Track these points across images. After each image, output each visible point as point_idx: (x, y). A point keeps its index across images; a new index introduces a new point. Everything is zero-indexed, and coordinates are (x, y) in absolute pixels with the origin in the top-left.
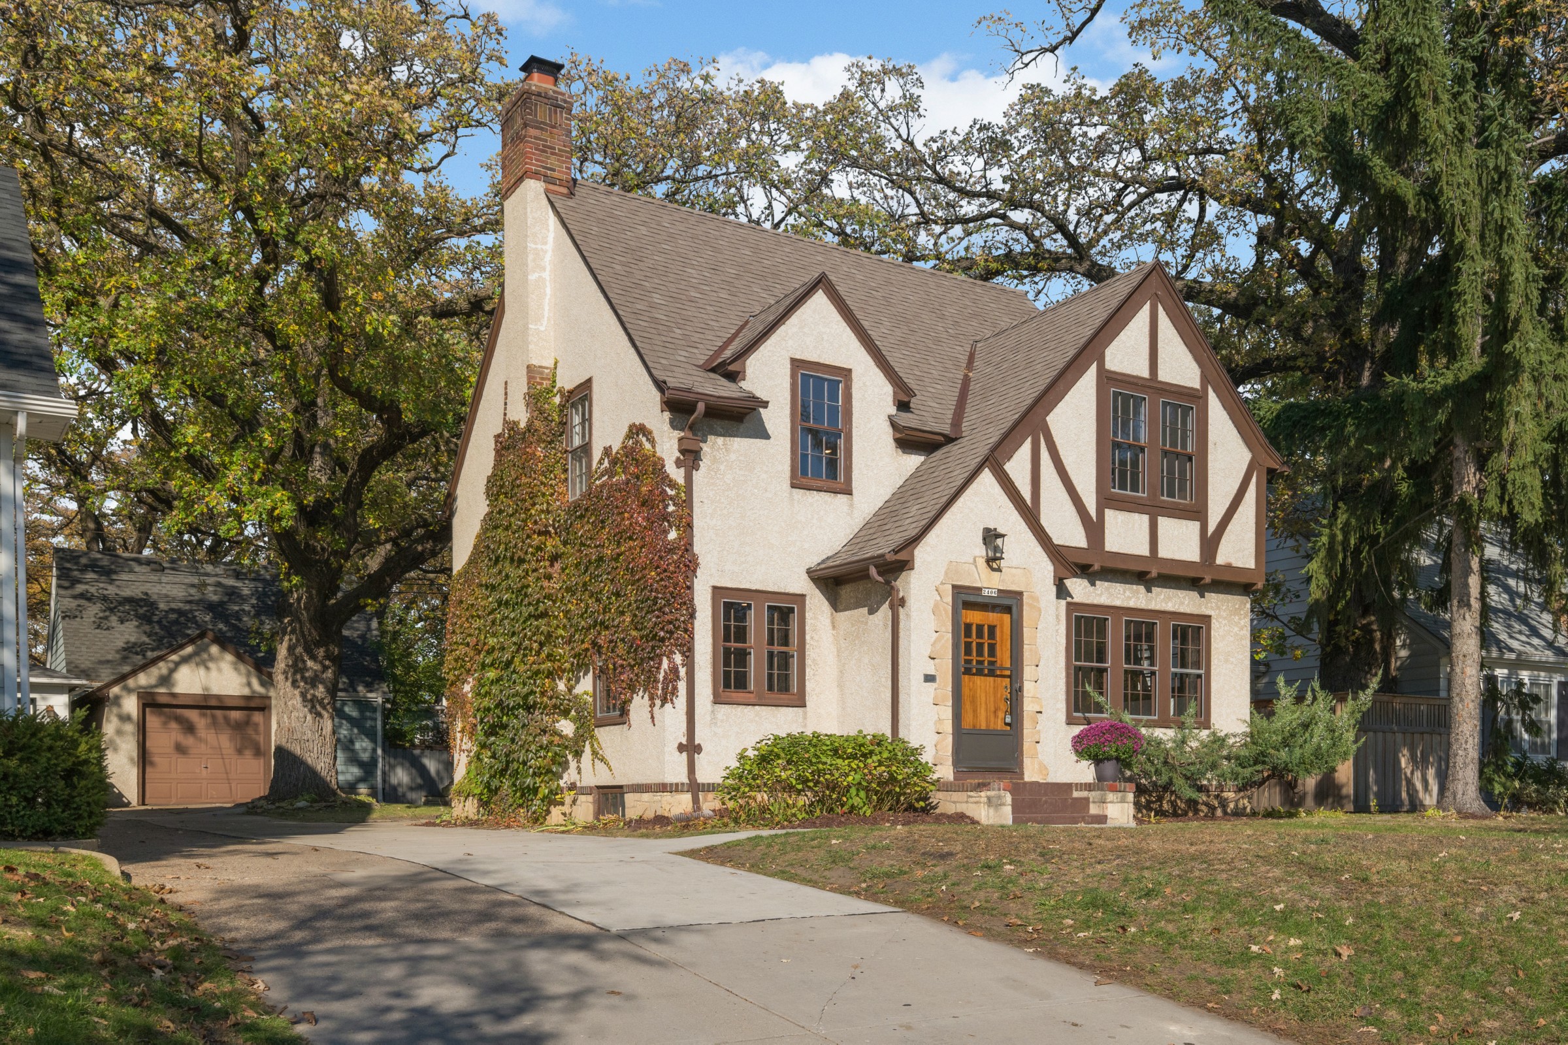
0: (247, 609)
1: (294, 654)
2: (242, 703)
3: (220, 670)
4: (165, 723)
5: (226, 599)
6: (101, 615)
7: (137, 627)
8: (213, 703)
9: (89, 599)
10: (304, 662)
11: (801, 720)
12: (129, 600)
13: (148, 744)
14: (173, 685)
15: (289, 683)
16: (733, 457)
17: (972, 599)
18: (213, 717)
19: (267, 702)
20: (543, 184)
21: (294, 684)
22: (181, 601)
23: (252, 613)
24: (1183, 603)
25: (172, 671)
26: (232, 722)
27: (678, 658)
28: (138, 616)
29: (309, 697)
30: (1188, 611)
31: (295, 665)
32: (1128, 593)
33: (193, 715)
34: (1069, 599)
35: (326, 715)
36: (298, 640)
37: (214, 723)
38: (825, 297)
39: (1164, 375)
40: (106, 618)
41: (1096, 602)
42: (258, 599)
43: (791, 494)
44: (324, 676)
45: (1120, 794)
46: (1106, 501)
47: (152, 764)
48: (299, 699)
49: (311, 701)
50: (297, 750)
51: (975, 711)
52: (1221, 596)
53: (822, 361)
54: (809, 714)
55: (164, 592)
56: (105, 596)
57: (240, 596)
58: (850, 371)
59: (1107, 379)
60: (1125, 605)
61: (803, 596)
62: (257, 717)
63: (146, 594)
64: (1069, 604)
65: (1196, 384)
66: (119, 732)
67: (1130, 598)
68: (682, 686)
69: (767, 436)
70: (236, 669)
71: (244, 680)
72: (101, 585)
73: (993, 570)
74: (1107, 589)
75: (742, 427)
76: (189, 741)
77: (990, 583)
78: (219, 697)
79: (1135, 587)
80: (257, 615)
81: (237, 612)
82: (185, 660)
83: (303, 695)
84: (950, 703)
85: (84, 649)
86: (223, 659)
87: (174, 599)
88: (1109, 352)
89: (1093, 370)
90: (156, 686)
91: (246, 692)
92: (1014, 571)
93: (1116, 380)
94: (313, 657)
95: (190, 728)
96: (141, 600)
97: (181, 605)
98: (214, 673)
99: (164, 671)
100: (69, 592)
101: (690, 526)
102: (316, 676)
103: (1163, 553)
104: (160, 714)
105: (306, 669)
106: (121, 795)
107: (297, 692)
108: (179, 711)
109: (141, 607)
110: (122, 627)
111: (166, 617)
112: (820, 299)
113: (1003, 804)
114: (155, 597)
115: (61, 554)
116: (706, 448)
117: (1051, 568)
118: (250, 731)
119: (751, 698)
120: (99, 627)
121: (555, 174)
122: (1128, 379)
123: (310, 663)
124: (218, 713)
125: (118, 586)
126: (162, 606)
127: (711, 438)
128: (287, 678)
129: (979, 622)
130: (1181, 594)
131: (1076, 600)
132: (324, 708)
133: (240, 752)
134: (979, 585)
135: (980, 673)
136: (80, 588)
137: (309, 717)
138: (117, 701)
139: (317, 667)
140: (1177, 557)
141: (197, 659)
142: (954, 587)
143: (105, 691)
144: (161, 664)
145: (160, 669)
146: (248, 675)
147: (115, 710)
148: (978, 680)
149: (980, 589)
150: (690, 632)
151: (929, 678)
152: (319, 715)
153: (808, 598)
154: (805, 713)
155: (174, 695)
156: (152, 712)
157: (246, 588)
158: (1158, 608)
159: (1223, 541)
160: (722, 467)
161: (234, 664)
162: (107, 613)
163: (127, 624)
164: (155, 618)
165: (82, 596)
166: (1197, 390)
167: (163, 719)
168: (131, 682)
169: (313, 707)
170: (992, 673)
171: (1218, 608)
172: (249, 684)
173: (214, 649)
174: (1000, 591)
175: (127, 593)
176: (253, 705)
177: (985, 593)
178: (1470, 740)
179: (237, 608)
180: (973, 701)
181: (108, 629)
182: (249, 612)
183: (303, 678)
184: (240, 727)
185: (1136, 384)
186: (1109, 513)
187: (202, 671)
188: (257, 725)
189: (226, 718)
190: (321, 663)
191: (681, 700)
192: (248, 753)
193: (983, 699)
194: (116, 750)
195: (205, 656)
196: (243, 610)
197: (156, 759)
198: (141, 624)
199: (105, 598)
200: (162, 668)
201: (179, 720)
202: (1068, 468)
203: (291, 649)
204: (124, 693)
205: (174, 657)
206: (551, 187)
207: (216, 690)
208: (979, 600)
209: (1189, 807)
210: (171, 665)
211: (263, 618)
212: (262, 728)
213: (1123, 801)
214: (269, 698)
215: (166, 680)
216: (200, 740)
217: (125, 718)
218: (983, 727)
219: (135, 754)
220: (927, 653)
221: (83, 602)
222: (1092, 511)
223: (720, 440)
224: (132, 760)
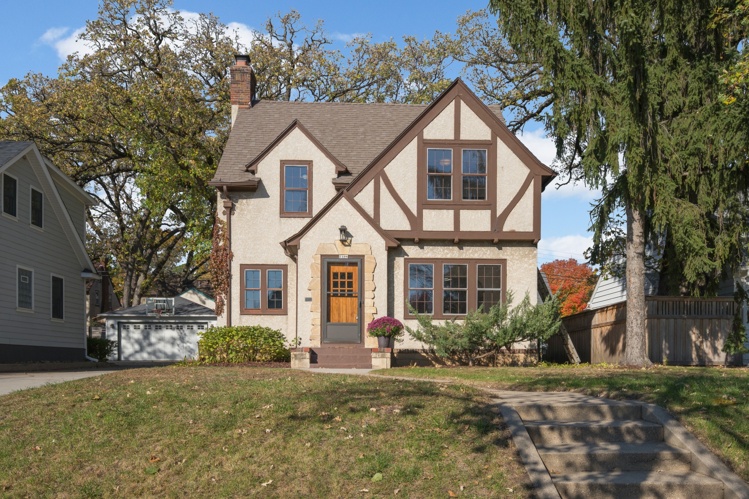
11: (285, 321)
16: (251, 207)
17: (332, 260)
20: (238, 106)
24: (486, 254)
27: (223, 296)
30: (489, 258)
32: (446, 251)
34: (406, 257)
38: (299, 130)
39: (464, 136)
41: (424, 257)
43: (280, 220)
45: (380, 354)
46: (423, 204)
51: (339, 315)
52: (514, 248)
53: (296, 159)
54: (289, 318)
58: (312, 161)
59: (424, 144)
60: (444, 257)
61: (286, 265)
64: (405, 259)
65: (489, 137)
67: (448, 254)
68: (225, 308)
69: (267, 196)
73: (345, 246)
74: (431, 250)
75: (255, 194)
77: (344, 252)
79: (451, 247)
84: (320, 311)
88: (425, 131)
89: (415, 140)
92: (358, 245)
93: (430, 143)
101: (230, 239)
103: (463, 228)
112: (296, 131)
113: (305, 358)
116: (237, 205)
117: (384, 242)
119: (260, 312)
121: (243, 101)
122: (441, 142)
127: (240, 201)
129: (341, 271)
130: (484, 249)
131: (410, 256)
134: (337, 254)
135: (342, 296)
140: (474, 230)
142: (322, 256)
148: (342, 299)
149: (338, 256)
150: (229, 285)
151: (309, 300)
153: (289, 266)
154: (287, 318)
158: (467, 257)
159: (508, 218)
160: (245, 212)
166: (489, 141)
170: (350, 296)
171: (512, 255)
174: (349, 256)
177: (341, 257)
178: (634, 321)
180: (339, 309)
185: (445, 144)
186: (426, 212)
191: (225, 315)
193: (344, 308)
202: (398, 192)
206: (242, 106)
208: (337, 261)
209: (490, 361)
213: (383, 357)
218: (344, 321)
220: (307, 288)
222: (415, 212)
223: (244, 201)
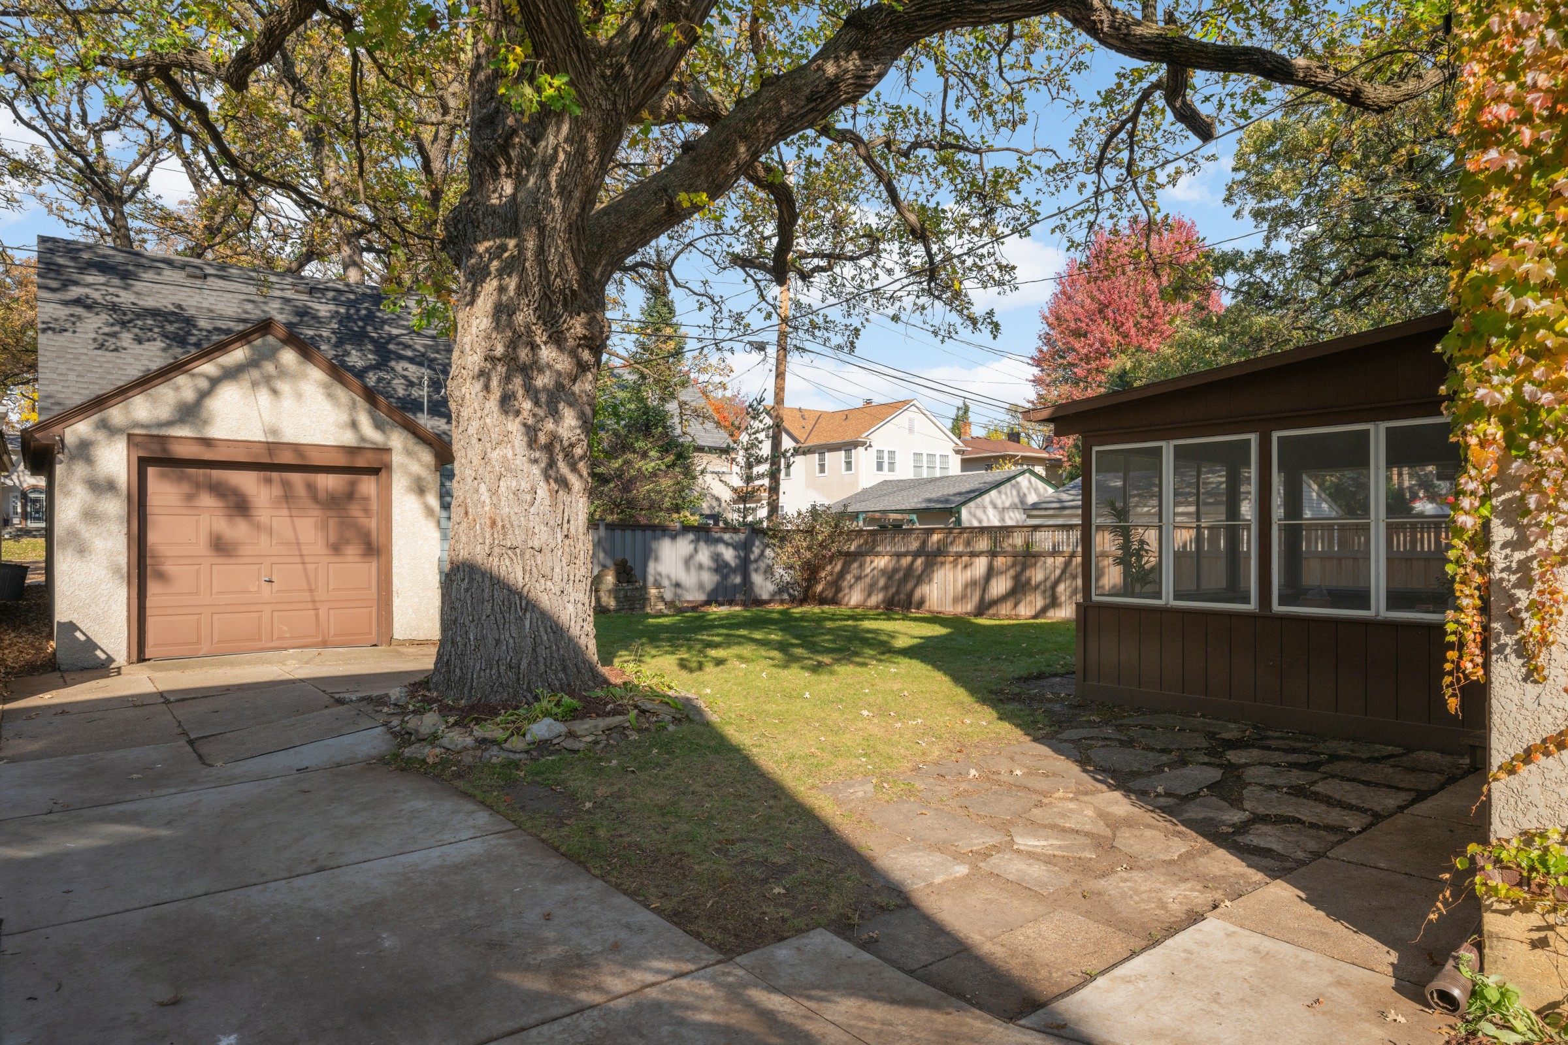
0: (325, 334)
1: (510, 325)
2: (341, 460)
3: (299, 396)
4: (190, 497)
5: (295, 320)
6: (106, 330)
7: (164, 350)
8: (287, 458)
9: (88, 307)
10: (534, 347)
12: (155, 313)
13: (152, 537)
14: (206, 422)
15: (493, 404)
18: (286, 484)
19: (385, 457)
21: (506, 402)
22: (231, 319)
23: (334, 340)
25: (203, 395)
26: (322, 495)
28: (165, 336)
29: (543, 439)
31: (510, 359)
33: (246, 481)
35: (576, 483)
36: (522, 290)
37: (288, 497)
40: (114, 335)
42: (340, 322)
44: (576, 388)
47: (161, 576)
48: (519, 440)
49: (549, 448)
50: (514, 572)
55: (205, 304)
56: (114, 304)
57: (315, 318)
62: (368, 486)
63: (179, 307)
66: (90, 516)
70: (330, 396)
71: (344, 417)
72: (111, 290)
76: (238, 530)
78: (296, 448)
80: (340, 343)
81: (312, 338)
82: (231, 374)
83: (531, 432)
85: (72, 377)
86: (305, 376)
87: (221, 317)
90: (170, 424)
91: (348, 438)
94: (557, 339)
95: (240, 506)
96: (173, 313)
97: (232, 324)
98: (288, 402)
99: (189, 395)
100: (58, 296)
102: (560, 386)
104: (181, 479)
105: (535, 366)
106: (91, 645)
107: (514, 426)
108: (216, 474)
109: (171, 323)
110: (138, 349)
111: (207, 338)
114: (192, 312)
115: (49, 245)
118: (355, 511)
120: (101, 346)
123: (547, 353)
124: (296, 478)
125: (137, 293)
126: (202, 323)
128: (487, 388)
132: (574, 468)
133: (336, 549)
136: (75, 292)
137: (543, 491)
138: (84, 451)
139: (563, 363)
141: (255, 374)
143: (57, 429)
144: (181, 380)
145: (177, 389)
146: (353, 406)
147: (80, 470)
152: (564, 483)
155: (207, 442)
156: (162, 476)
157: (323, 309)
161: (326, 386)
162: (117, 328)
163: (147, 345)
164: (193, 340)
165: (78, 302)
167: (185, 488)
168: (116, 414)
169: (552, 464)
172: (354, 425)
173: (289, 357)
175: (150, 303)
176: (360, 462)
179: (311, 333)
181: (116, 350)
182: (329, 339)
183: (531, 391)
184: (336, 504)
187: (264, 396)
188: (366, 499)
189: (311, 488)
190: (573, 353)
192: (352, 551)
194: (82, 550)
195: (269, 367)
196: (321, 336)
197: (169, 568)
198: (169, 347)
199: (114, 308)
200: (184, 387)
201: (218, 490)
203: (502, 312)
204: (101, 436)
205: (209, 368)
207: (291, 433)
210: (204, 384)
211: (348, 347)
212: (374, 506)
214: (389, 450)
215: (190, 412)
216: (258, 527)
217: (102, 487)
219: (123, 561)
221: (79, 310)
224: (117, 570)
